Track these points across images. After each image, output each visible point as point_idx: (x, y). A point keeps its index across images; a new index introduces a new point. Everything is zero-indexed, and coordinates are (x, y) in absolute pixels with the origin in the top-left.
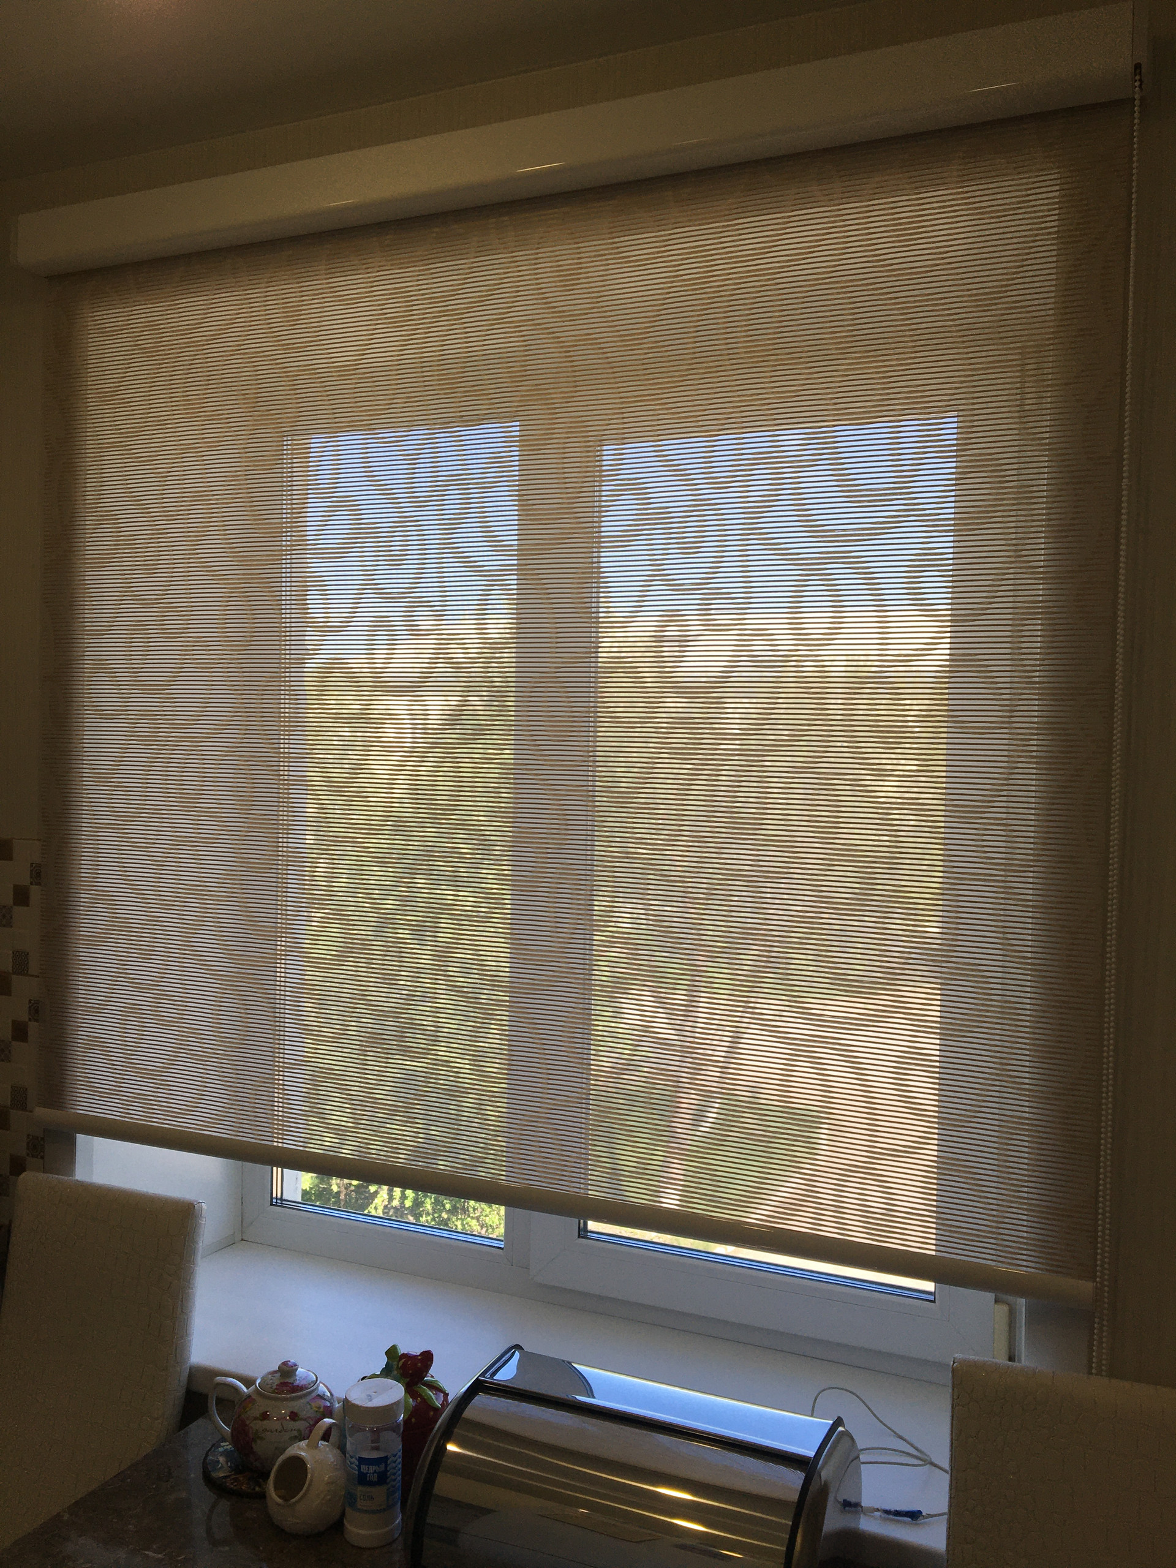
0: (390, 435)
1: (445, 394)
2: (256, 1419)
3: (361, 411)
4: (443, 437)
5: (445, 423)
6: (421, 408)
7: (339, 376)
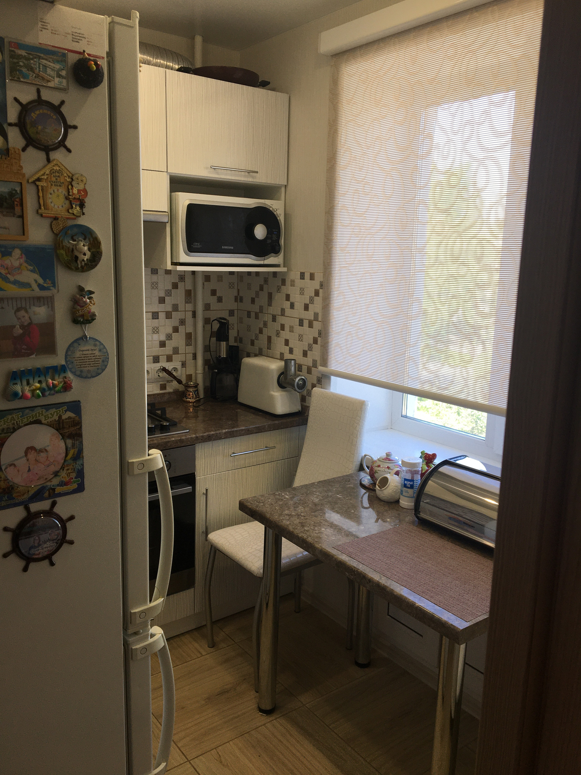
0: (446, 106)
1: (468, 86)
2: (376, 466)
3: (436, 97)
4: (466, 104)
5: (467, 98)
6: (458, 93)
7: (429, 83)
